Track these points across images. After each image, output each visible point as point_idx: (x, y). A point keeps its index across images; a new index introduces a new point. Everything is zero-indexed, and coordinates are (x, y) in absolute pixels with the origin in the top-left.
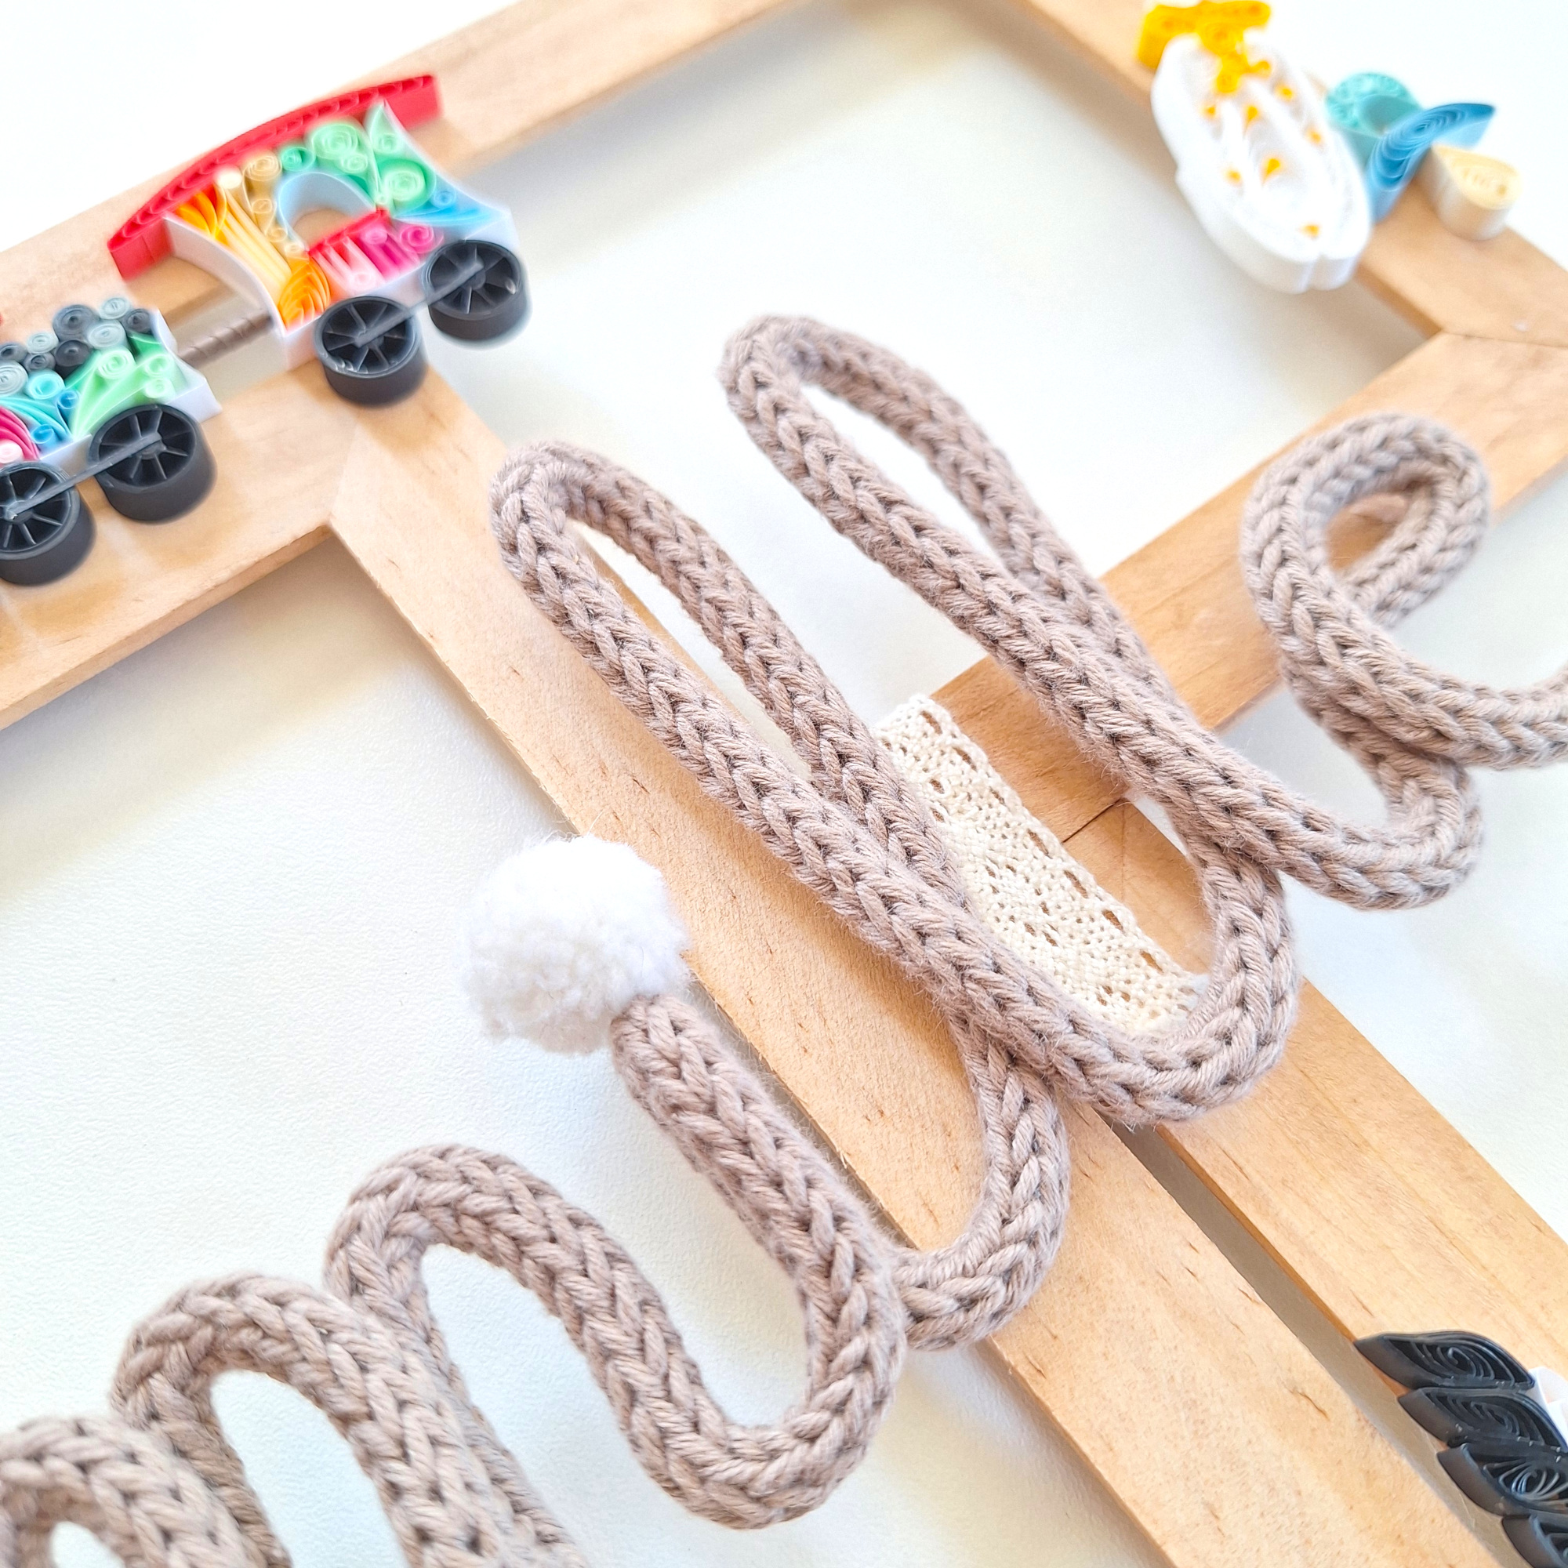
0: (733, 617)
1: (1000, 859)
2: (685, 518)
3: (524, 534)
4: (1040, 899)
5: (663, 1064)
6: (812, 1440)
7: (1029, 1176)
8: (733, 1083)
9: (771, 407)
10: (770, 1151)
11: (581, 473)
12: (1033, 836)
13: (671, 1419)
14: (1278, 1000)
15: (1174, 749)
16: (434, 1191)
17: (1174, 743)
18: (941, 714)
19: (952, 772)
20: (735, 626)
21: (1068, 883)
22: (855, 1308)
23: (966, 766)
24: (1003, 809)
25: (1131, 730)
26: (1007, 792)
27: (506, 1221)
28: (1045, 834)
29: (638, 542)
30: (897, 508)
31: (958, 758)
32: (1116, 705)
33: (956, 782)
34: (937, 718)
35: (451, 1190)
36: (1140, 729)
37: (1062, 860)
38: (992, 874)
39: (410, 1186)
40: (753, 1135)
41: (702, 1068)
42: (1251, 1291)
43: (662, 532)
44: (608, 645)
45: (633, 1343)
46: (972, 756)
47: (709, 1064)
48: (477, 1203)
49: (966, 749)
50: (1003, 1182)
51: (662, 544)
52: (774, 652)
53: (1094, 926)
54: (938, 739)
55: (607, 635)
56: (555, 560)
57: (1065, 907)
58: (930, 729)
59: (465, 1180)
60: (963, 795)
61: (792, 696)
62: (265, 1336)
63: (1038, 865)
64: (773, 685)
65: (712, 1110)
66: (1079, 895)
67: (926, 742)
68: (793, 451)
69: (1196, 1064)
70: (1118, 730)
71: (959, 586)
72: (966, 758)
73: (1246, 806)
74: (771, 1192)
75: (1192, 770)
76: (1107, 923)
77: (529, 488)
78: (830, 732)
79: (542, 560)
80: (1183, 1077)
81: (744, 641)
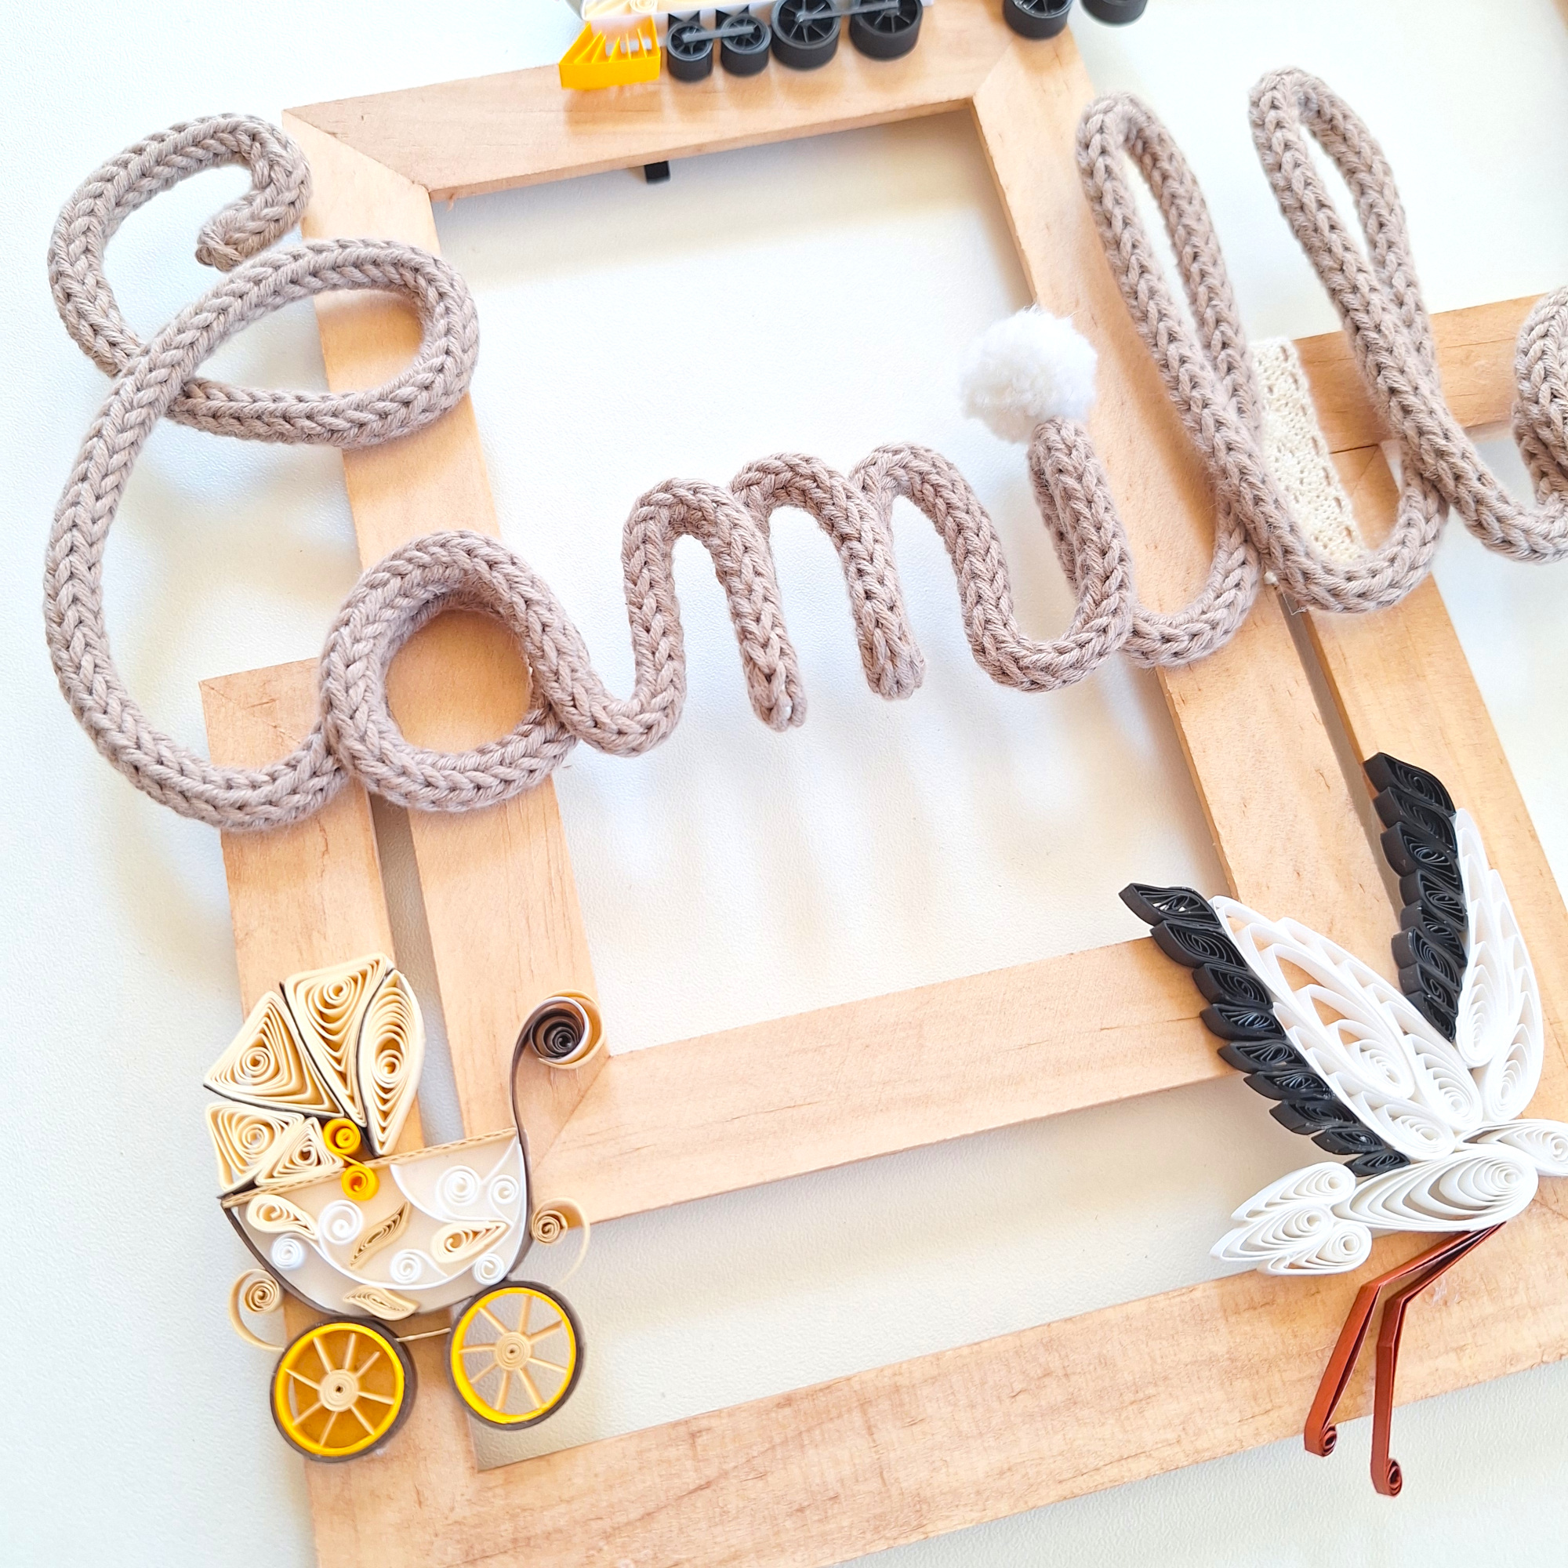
0: (1195, 240)
1: (1289, 445)
2: (1190, 173)
3: (1097, 141)
4: (1302, 476)
5: (1063, 446)
6: (1061, 653)
7: (1227, 597)
8: (1096, 471)
9: (1275, 122)
10: (1101, 511)
11: (1142, 119)
12: (1315, 441)
13: (994, 615)
14: (1413, 567)
15: (1423, 407)
16: (915, 463)
17: (1425, 404)
18: (1294, 353)
19: (1284, 386)
20: (1195, 246)
21: (1322, 474)
22: (1112, 602)
23: (1293, 387)
24: (1303, 419)
25: (1404, 388)
26: (1311, 410)
27: (946, 493)
28: (1322, 442)
29: (1157, 176)
30: (1325, 210)
31: (1291, 380)
32: (1402, 372)
33: (1282, 392)
34: (1289, 353)
35: (926, 467)
36: (1408, 389)
37: (1326, 461)
38: (1280, 451)
39: (906, 456)
40: (1096, 499)
41: (1083, 456)
42: (1319, 716)
43: (1174, 174)
44: (1118, 224)
45: (989, 575)
46: (1300, 382)
47: (1087, 457)
48: (934, 478)
49: (1298, 377)
50: (1212, 595)
51: (1170, 182)
52: (1210, 269)
53: (1326, 503)
54: (1284, 365)
55: (1120, 218)
56: (1109, 161)
57: (1314, 486)
58: (1282, 357)
59: (934, 465)
60: (1284, 402)
61: (1210, 299)
62: (818, 487)
63: (1309, 457)
64: (1202, 289)
65: (1080, 478)
66: (1325, 483)
67: (1276, 363)
68: (1277, 153)
69: (1349, 579)
70: (1396, 385)
71: (1342, 270)
72: (1296, 381)
73: (1450, 454)
74: (1093, 530)
75: (1428, 423)
76: (1334, 504)
77: (1110, 115)
78: (1224, 327)
79: (1101, 159)
80: (1338, 581)
81: (1195, 256)
